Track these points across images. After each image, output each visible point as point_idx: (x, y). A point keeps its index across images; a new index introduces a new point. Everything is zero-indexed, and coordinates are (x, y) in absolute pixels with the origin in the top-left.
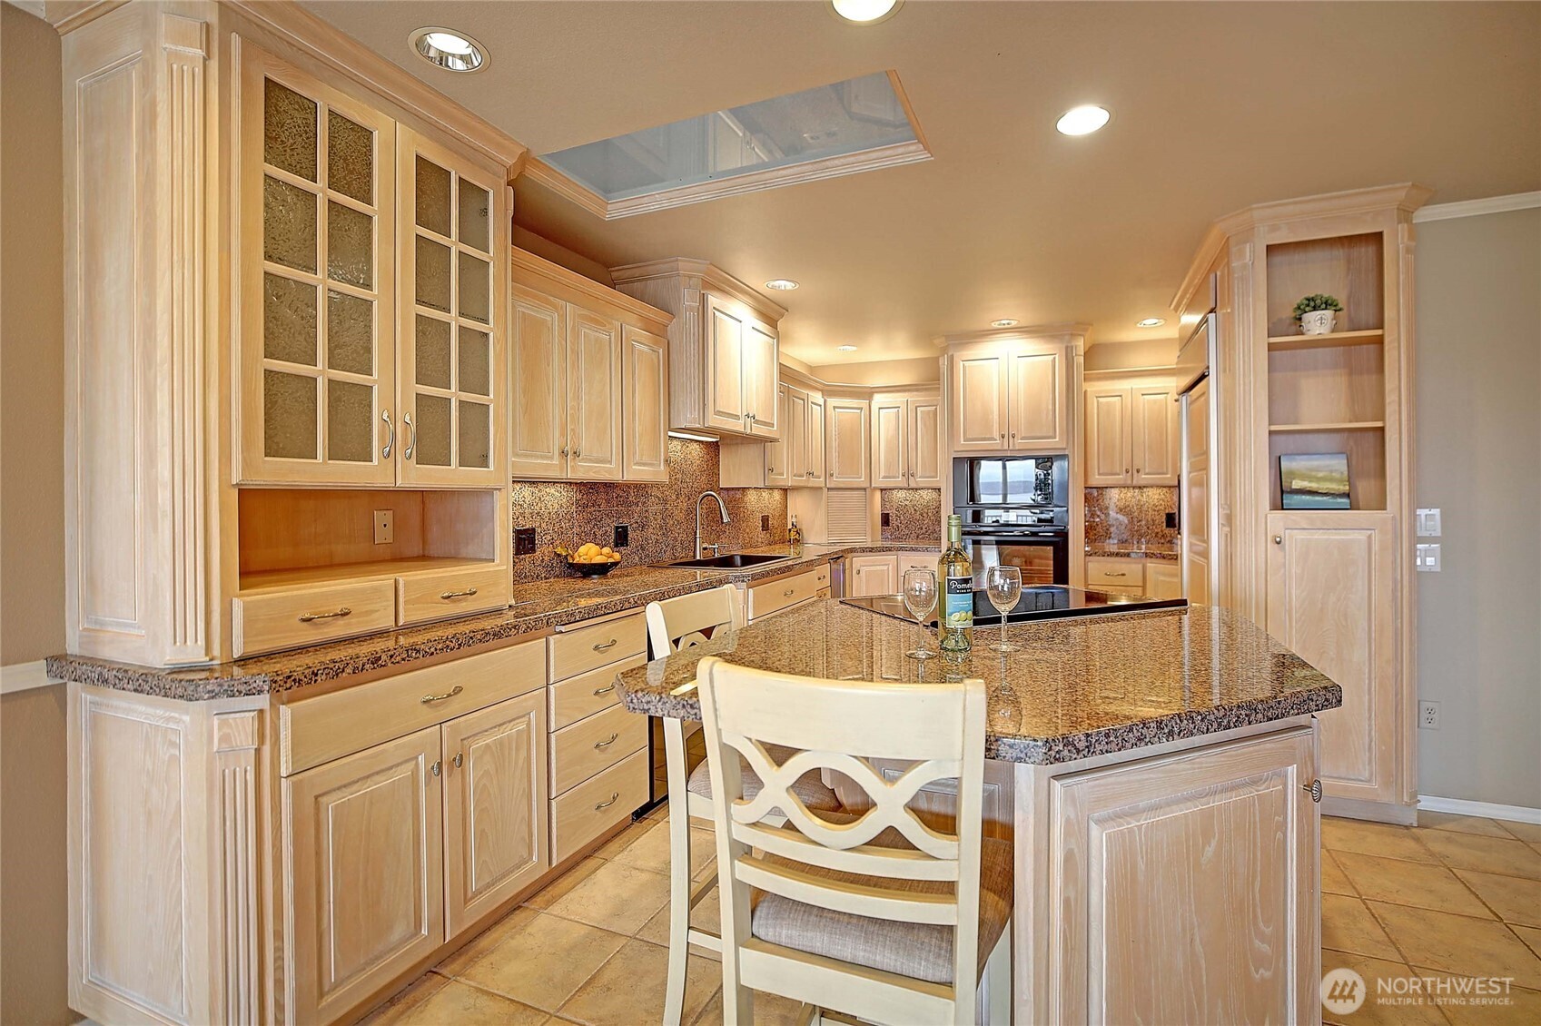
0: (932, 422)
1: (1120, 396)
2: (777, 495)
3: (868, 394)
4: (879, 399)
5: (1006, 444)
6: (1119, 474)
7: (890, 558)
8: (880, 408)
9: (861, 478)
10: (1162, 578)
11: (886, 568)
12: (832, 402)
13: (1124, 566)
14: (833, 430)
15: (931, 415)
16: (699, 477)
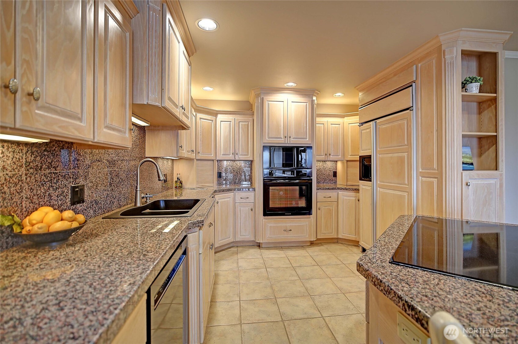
0: (246, 129)
1: (323, 124)
2: (170, 162)
3: (215, 114)
4: (220, 117)
5: (286, 140)
6: (323, 156)
7: (231, 194)
8: (221, 121)
9: (212, 155)
10: (346, 198)
11: (229, 199)
12: (199, 115)
13: (330, 193)
14: (199, 129)
15: (246, 126)
16: (135, 150)
